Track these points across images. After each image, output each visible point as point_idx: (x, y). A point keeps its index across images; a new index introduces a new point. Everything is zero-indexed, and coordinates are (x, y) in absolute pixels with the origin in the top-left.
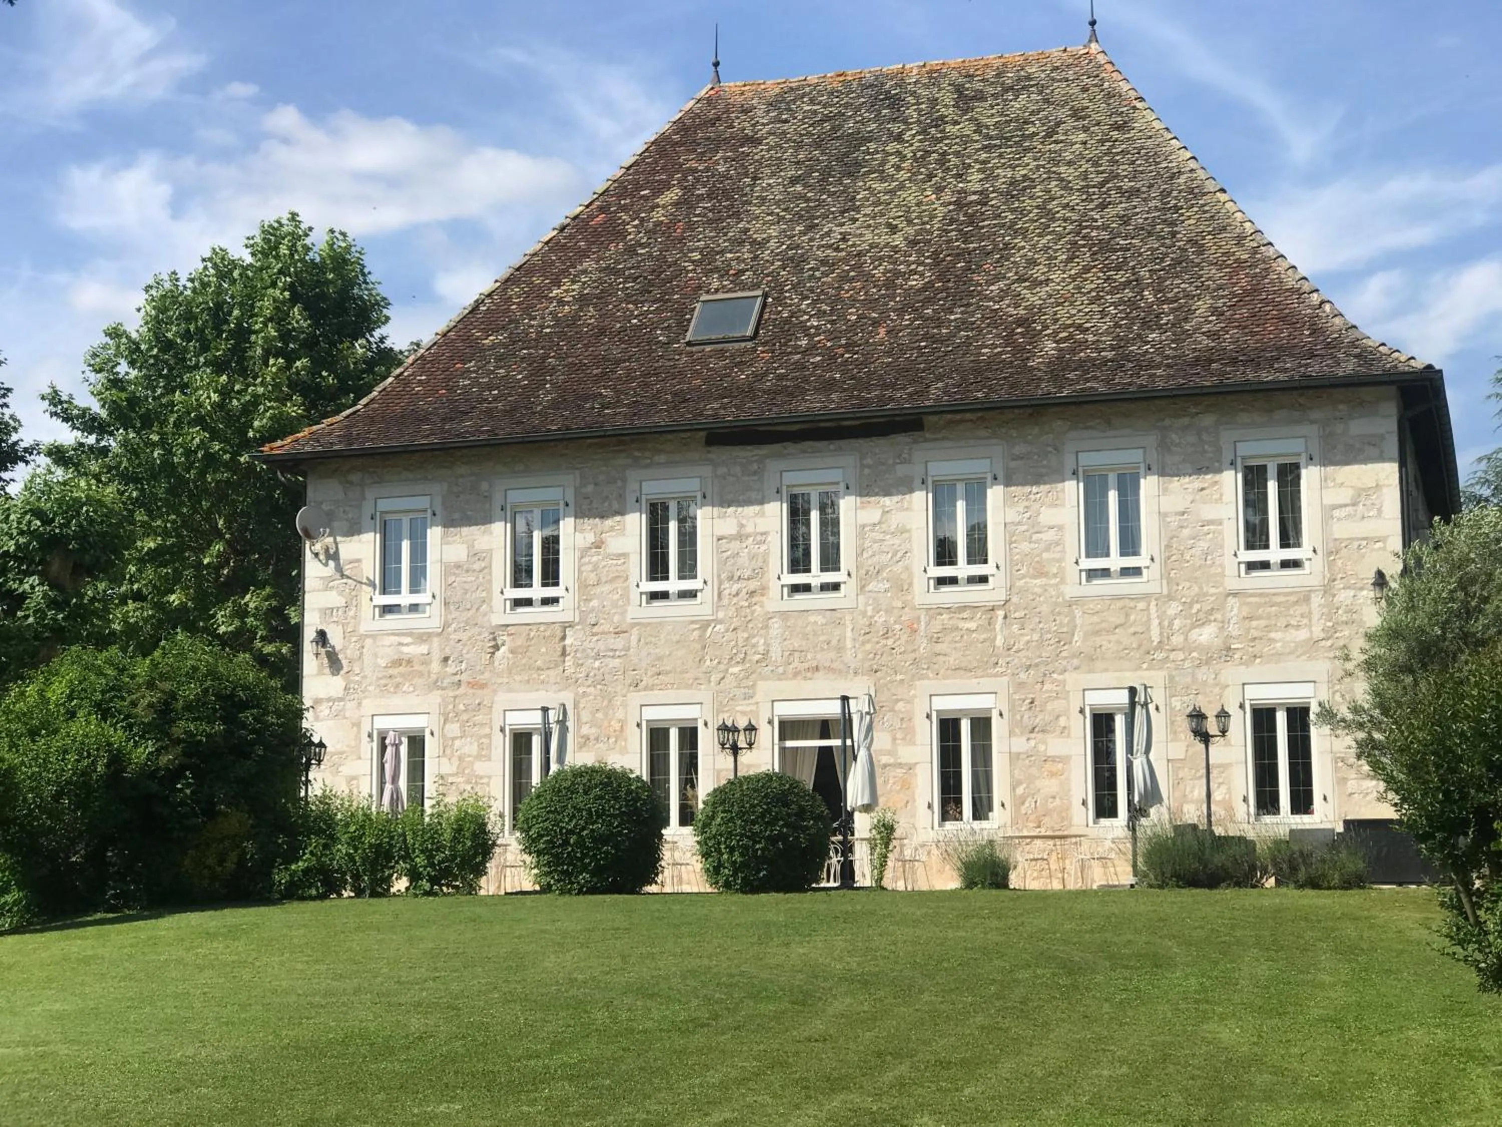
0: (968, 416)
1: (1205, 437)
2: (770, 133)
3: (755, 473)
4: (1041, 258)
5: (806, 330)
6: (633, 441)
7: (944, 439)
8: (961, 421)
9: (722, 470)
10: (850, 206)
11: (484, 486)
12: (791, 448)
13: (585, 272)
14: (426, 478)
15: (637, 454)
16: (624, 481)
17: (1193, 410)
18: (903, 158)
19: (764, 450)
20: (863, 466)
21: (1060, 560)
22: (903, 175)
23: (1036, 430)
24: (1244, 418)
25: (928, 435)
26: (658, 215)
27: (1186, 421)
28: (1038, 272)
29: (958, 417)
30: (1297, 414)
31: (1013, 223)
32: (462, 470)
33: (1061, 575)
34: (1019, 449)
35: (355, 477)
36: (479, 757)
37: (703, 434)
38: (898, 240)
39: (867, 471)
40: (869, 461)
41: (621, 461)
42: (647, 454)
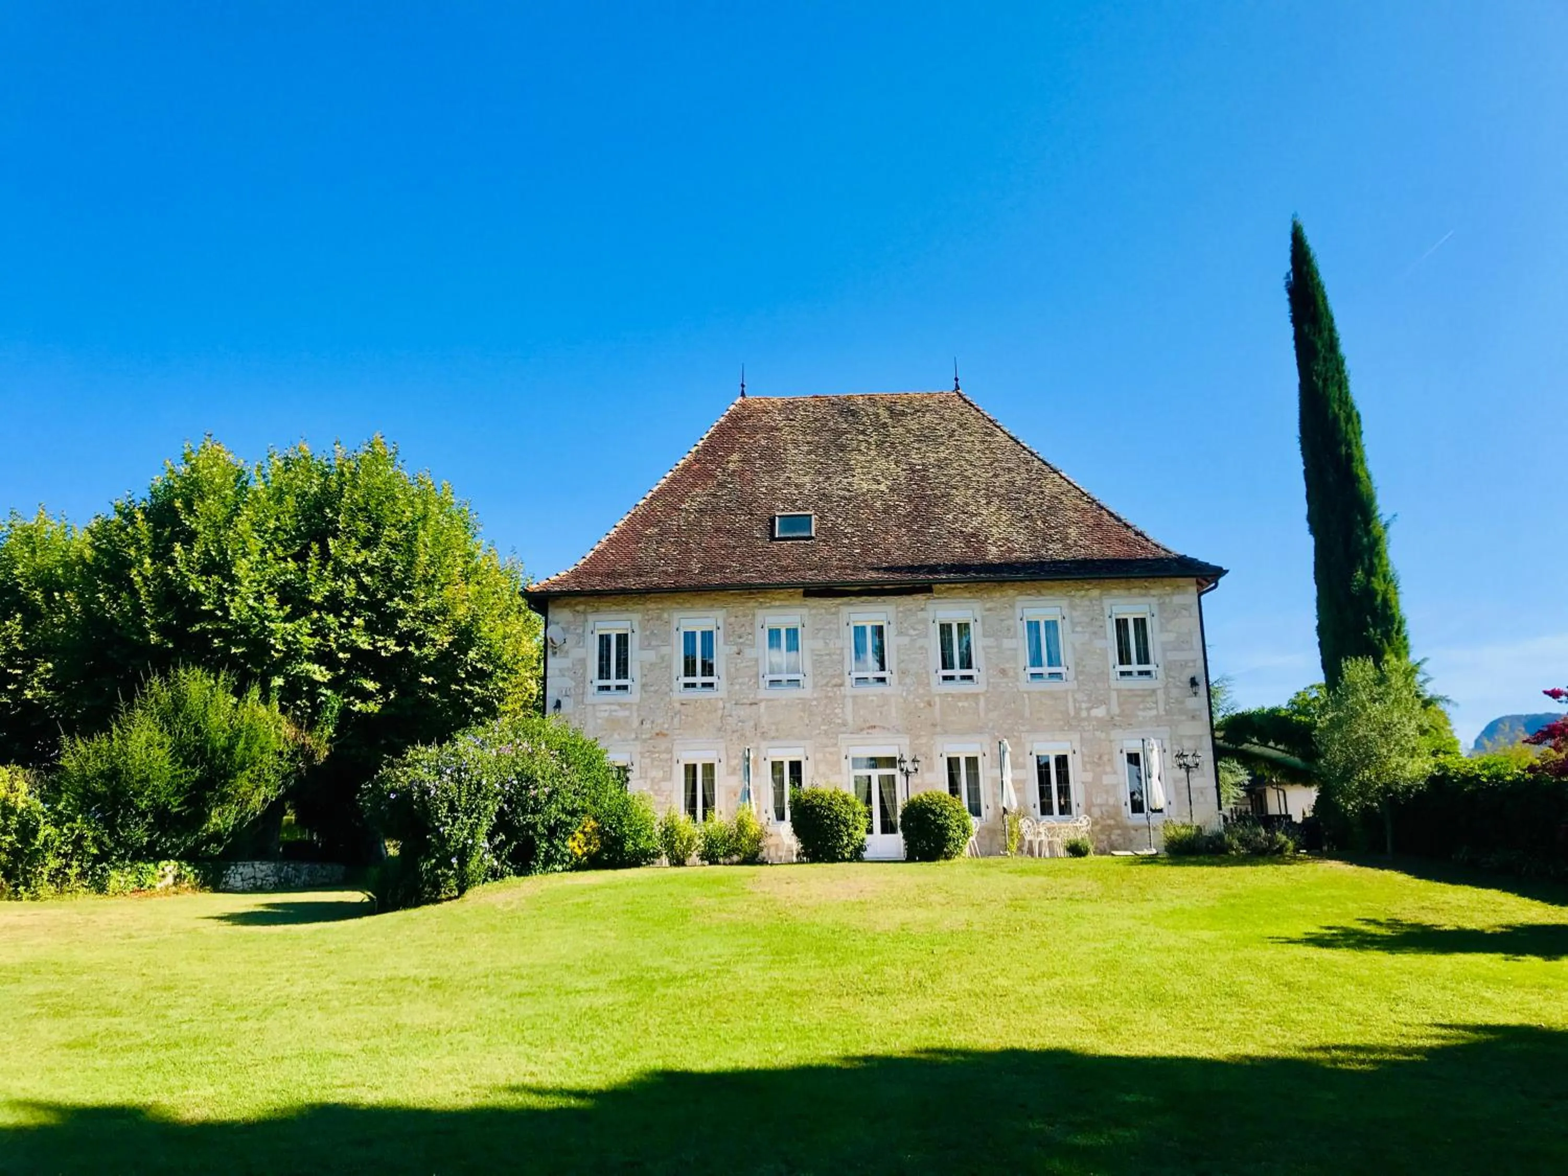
0: (958, 585)
1: (1094, 602)
2: (785, 425)
3: (833, 614)
4: (970, 501)
5: (845, 535)
6: (759, 592)
7: (945, 598)
8: (953, 589)
9: (813, 612)
10: (848, 469)
11: (665, 615)
12: (854, 599)
13: (697, 496)
14: (627, 610)
15: (761, 600)
16: (754, 615)
17: (1087, 587)
18: (869, 443)
19: (839, 601)
20: (898, 612)
21: (1015, 669)
22: (873, 453)
23: (998, 595)
24: (1115, 592)
25: (936, 596)
26: (731, 466)
27: (1083, 593)
28: (972, 508)
29: (953, 586)
30: (1143, 592)
31: (948, 482)
32: (652, 606)
33: (1016, 678)
34: (988, 605)
35: (581, 608)
36: (664, 779)
37: (801, 590)
38: (883, 487)
39: (900, 615)
40: (901, 609)
41: (752, 604)
42: (768, 600)
